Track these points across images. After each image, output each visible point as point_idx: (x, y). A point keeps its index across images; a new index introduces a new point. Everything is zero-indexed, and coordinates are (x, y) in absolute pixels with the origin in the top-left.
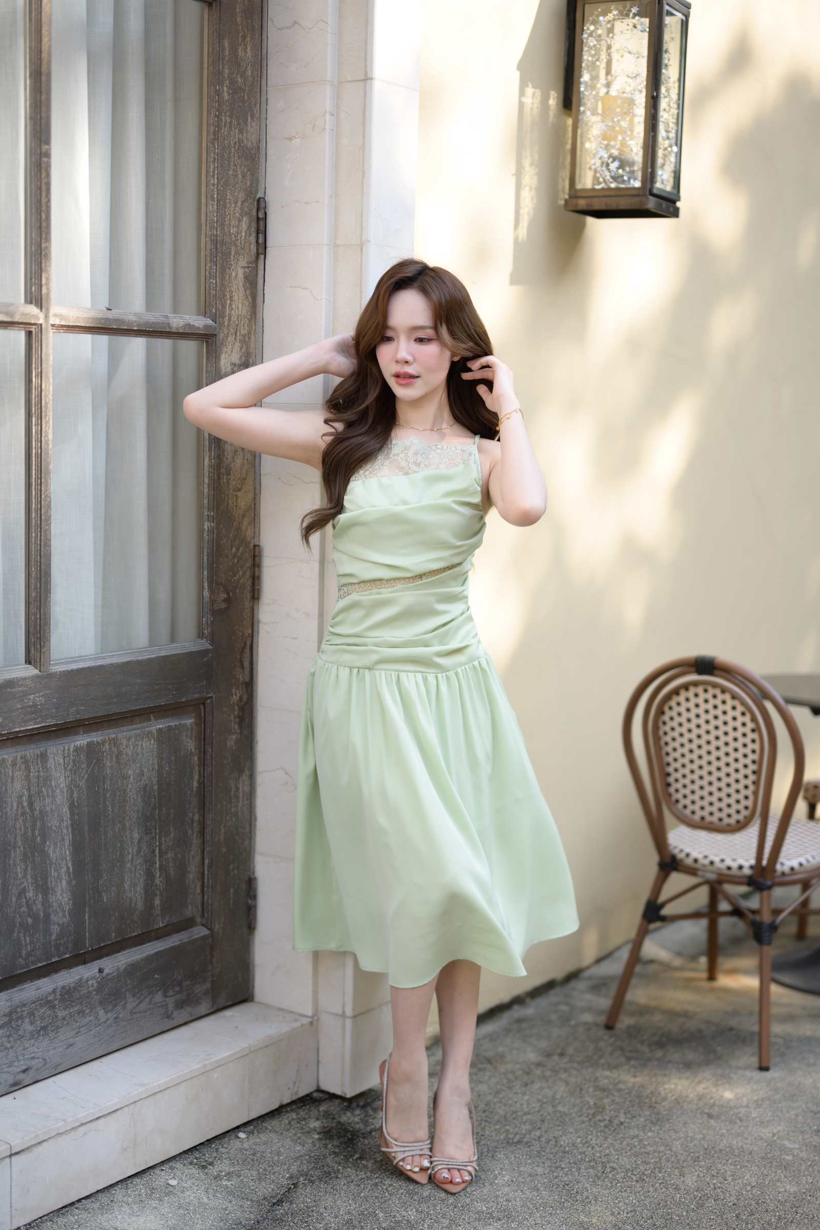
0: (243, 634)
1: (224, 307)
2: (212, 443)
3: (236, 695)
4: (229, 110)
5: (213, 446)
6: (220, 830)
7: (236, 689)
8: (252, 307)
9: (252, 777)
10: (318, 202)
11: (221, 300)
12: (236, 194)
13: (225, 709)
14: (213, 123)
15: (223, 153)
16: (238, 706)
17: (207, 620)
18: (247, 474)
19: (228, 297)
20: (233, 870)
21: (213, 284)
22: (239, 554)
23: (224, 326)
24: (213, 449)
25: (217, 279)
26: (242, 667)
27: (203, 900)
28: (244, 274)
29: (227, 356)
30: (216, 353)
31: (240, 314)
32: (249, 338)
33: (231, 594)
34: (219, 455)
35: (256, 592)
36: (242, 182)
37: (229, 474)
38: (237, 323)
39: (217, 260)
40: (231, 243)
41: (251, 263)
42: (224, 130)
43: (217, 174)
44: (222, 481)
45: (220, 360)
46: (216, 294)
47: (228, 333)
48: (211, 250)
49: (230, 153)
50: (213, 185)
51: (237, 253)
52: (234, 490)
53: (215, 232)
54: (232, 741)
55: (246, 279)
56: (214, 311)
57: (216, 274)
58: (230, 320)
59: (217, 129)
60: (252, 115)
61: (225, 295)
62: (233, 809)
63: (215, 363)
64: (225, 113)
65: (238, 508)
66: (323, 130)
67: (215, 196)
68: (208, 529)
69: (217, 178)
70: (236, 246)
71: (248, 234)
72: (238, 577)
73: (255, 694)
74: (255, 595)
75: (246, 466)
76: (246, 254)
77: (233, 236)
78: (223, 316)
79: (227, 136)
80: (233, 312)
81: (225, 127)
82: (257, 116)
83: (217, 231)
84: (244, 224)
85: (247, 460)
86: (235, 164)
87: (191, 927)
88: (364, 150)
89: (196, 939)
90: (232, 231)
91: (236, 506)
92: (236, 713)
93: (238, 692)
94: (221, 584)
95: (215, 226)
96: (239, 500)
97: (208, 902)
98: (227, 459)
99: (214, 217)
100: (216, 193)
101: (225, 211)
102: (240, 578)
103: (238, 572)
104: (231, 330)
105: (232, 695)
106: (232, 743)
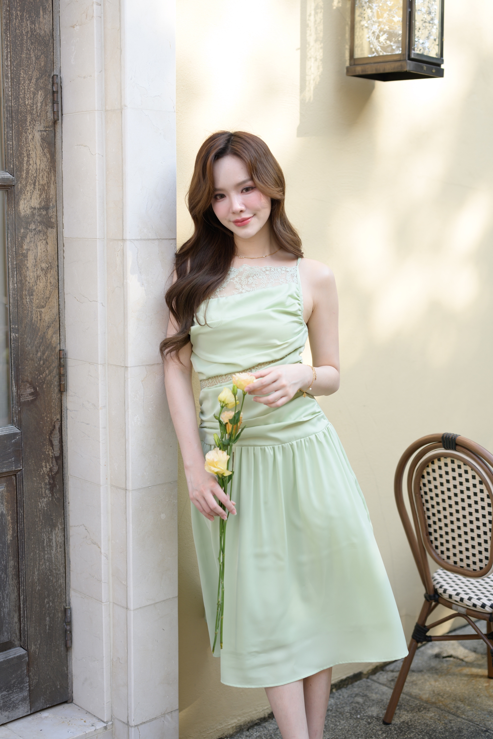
0: (52, 420)
1: (21, 163)
2: (14, 271)
3: (46, 467)
4: (20, 6)
5: (15, 273)
6: (34, 573)
7: (45, 463)
8: (51, 162)
9: (65, 530)
10: (91, 76)
11: (18, 158)
12: (30, 73)
13: (34, 479)
14: (5, 17)
15: (15, 40)
16: (48, 475)
17: (16, 410)
18: (50, 294)
19: (25, 155)
20: (48, 603)
21: (10, 145)
22: (44, 357)
23: (22, 178)
24: (15, 276)
25: (14, 141)
26: (52, 445)
27: (20, 627)
28: (41, 136)
29: (26, 202)
30: (14, 200)
31: (38, 167)
32: (49, 187)
33: (38, 388)
34: (21, 281)
35: (62, 386)
36: (36, 63)
37: (32, 295)
38: (35, 175)
39: (12, 126)
40: (26, 112)
41: (48, 127)
42: (16, 22)
43: (10, 57)
44: (24, 301)
45: (19, 205)
46: (13, 153)
47: (26, 184)
48: (7, 118)
49: (22, 40)
50: (7, 66)
51: (32, 119)
52: (37, 307)
53: (10, 104)
54: (43, 503)
55: (44, 140)
56: (12, 167)
57: (13, 137)
58: (28, 173)
59: (8, 21)
60: (44, 10)
61: (21, 154)
62: (46, 556)
63: (15, 208)
64: (15, 8)
65: (42, 321)
66: (92, 18)
67: (9, 75)
68: (14, 339)
69: (10, 61)
70: (32, 114)
71: (44, 105)
72: (44, 375)
73: (65, 465)
74: (62, 389)
75: (49, 288)
76: (42, 120)
77: (29, 106)
78: (20, 170)
79: (18, 27)
80: (31, 167)
81: (16, 19)
82: (49, 10)
83: (11, 103)
84: (39, 96)
85: (50, 283)
86: (28, 49)
87: (10, 648)
88: (120, 32)
89: (12, 659)
90: (27, 103)
91: (40, 320)
92: (47, 481)
93: (48, 464)
94: (27, 381)
95: (10, 99)
96: (43, 315)
97: (24, 629)
98: (29, 283)
99: (9, 92)
100: (9, 72)
101: (19, 87)
102: (46, 376)
103: (44, 371)
104: (30, 181)
105: (42, 467)
106: (44, 505)
